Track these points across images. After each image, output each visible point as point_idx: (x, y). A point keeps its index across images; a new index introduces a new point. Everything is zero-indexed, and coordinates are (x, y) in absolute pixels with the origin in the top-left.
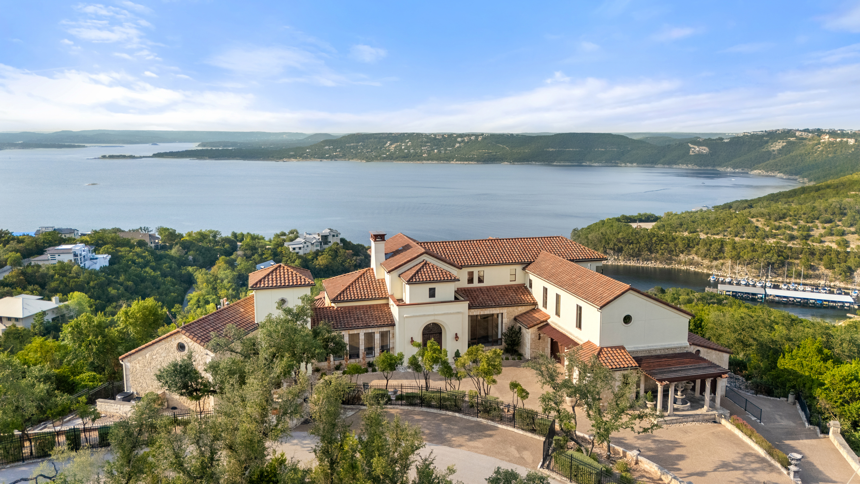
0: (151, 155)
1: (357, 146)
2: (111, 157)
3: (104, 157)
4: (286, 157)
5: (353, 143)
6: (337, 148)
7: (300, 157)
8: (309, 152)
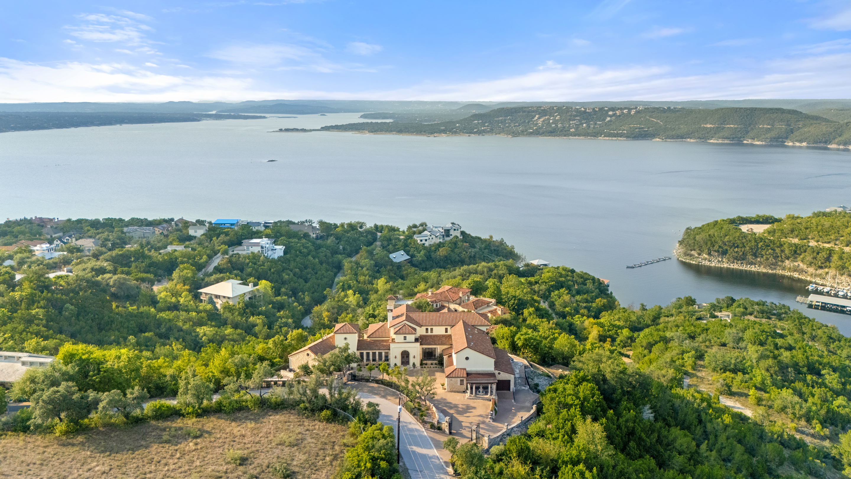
0: (319, 128)
1: (505, 120)
2: (287, 130)
3: (281, 130)
4: (437, 132)
5: (502, 117)
6: (486, 123)
7: (450, 131)
8: (459, 127)
